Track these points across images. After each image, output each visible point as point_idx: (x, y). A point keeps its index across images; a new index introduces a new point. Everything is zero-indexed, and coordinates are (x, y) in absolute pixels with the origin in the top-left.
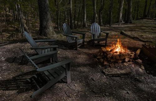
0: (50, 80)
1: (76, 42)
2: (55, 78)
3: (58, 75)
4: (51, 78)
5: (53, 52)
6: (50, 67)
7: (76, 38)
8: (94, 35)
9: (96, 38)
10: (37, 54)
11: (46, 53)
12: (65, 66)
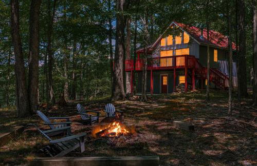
0: (63, 150)
1: (90, 119)
2: (68, 148)
3: (72, 146)
4: (65, 148)
5: (67, 127)
6: (63, 139)
7: (91, 116)
8: (108, 114)
9: (111, 115)
10: (51, 129)
11: (60, 128)
12: (79, 139)
